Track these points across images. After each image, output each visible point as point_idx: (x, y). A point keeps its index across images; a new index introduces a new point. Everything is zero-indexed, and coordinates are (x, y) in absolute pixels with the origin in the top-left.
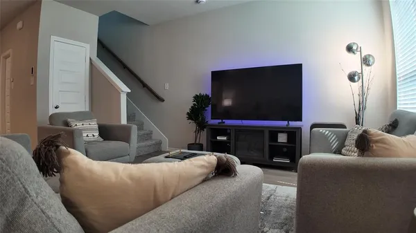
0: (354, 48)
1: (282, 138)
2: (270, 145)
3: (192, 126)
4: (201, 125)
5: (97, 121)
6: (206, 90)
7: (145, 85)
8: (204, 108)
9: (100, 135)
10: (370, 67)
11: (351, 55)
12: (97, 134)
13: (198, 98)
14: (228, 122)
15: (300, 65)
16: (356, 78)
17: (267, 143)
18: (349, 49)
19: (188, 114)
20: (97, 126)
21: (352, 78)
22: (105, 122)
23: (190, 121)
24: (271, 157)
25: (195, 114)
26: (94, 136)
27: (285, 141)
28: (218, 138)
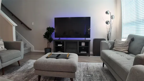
0: (108, 12)
1: (83, 44)
2: (79, 47)
3: (46, 41)
4: (50, 40)
5: (3, 40)
6: (52, 25)
7: (22, 23)
8: (52, 33)
9: (5, 47)
10: (113, 20)
11: (107, 15)
12: (3, 47)
13: (48, 29)
14: (61, 39)
15: (90, 18)
16: (108, 23)
17: (78, 46)
18: (107, 13)
19: (44, 35)
20: (3, 43)
21: (107, 23)
22: (7, 41)
23: (45, 38)
24: (80, 51)
25: (47, 35)
26: (2, 48)
27: (84, 45)
28: (58, 45)
